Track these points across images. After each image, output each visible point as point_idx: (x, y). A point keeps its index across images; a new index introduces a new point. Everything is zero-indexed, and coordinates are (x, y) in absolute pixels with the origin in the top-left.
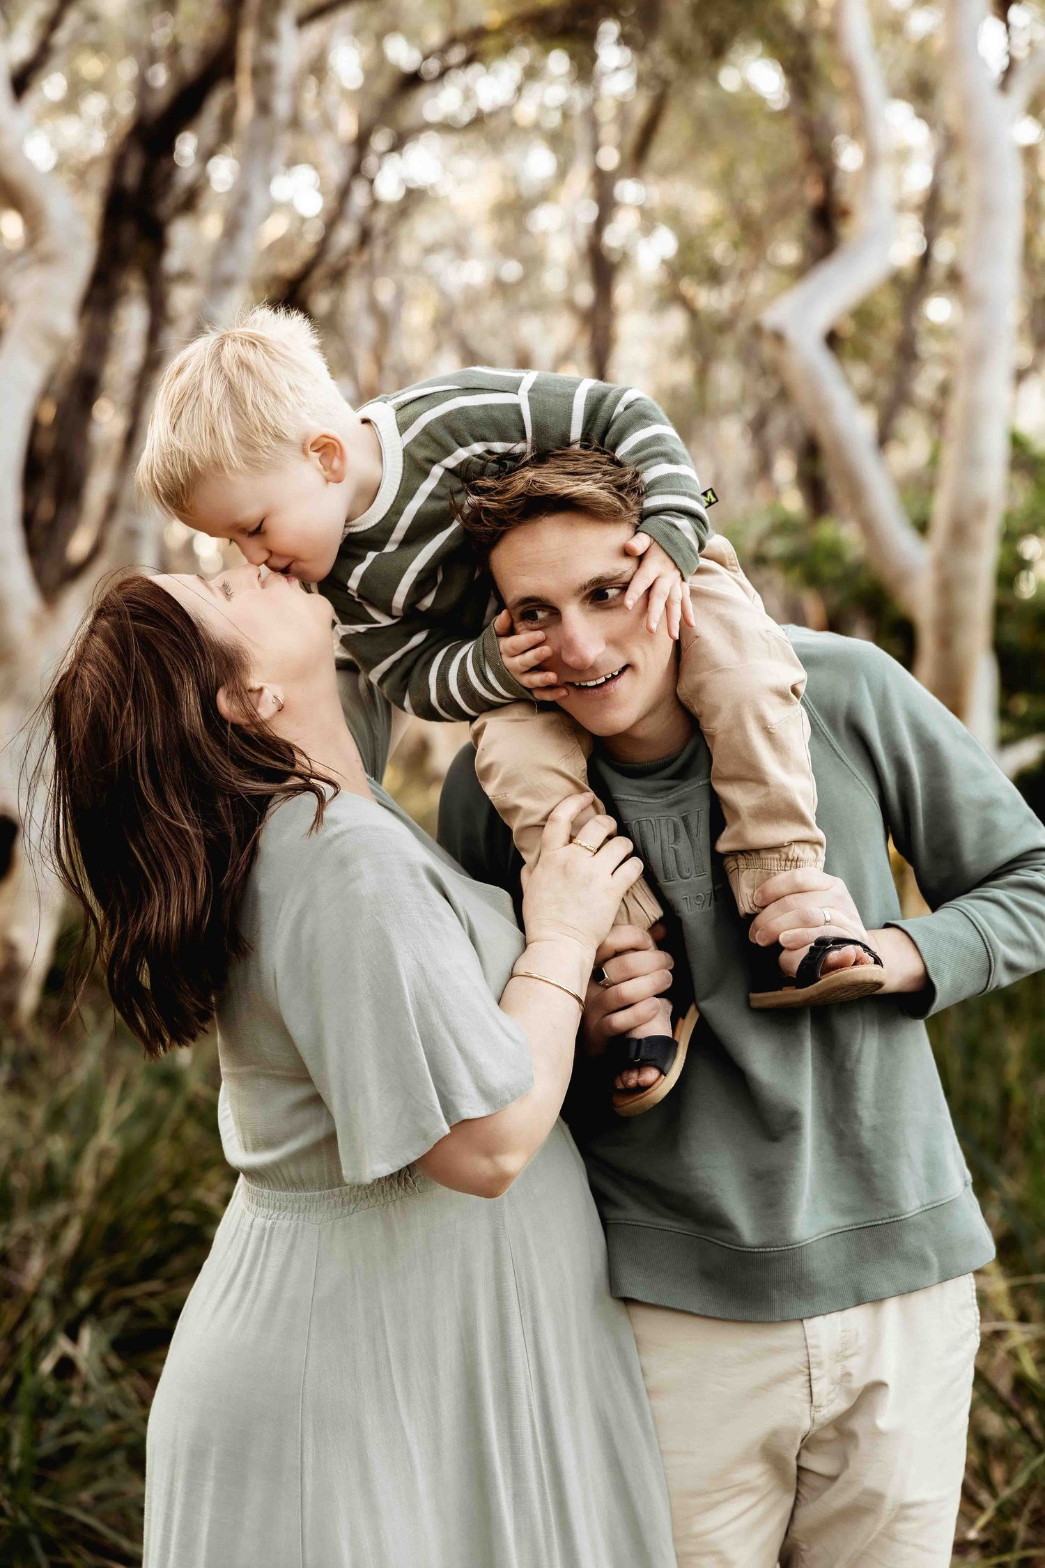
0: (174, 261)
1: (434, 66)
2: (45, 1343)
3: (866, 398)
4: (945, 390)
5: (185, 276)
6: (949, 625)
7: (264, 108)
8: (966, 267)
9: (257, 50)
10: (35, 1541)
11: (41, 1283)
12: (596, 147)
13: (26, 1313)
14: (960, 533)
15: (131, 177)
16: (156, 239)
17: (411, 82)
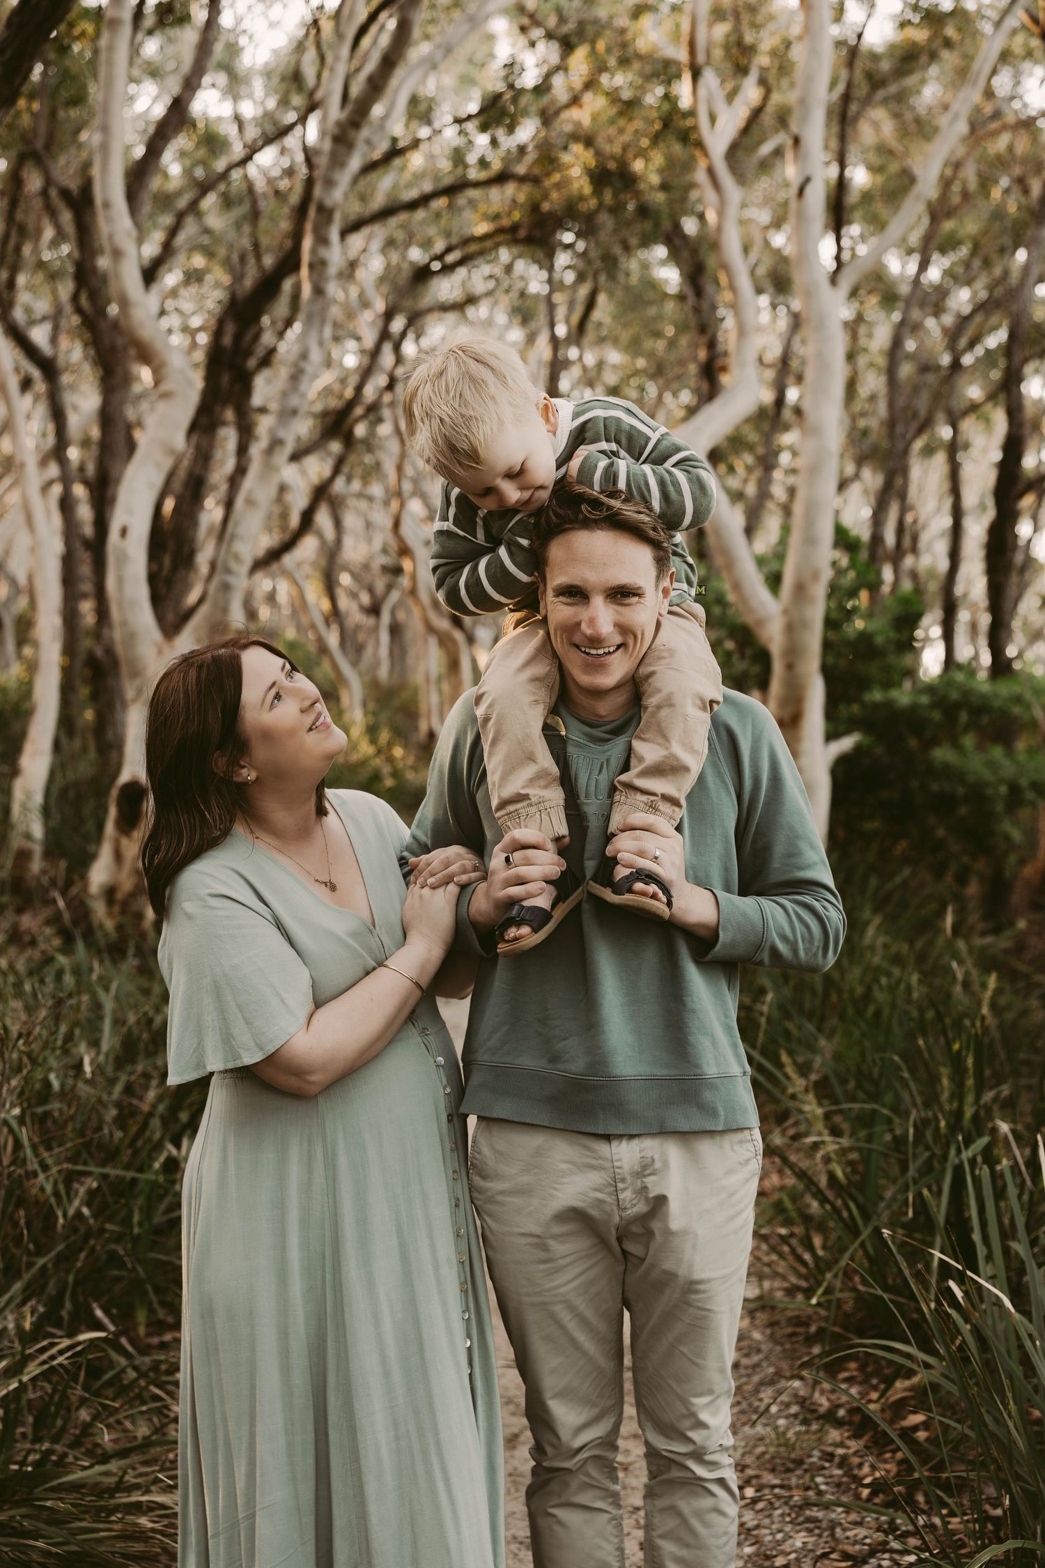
0: (257, 400)
1: (436, 266)
2: (158, 1147)
3: (736, 496)
4: (792, 491)
5: (263, 410)
6: (793, 653)
7: (318, 291)
8: (806, 406)
9: (314, 251)
10: (149, 1287)
11: (154, 1106)
12: (552, 325)
13: (145, 1125)
14: (800, 590)
15: (227, 340)
16: (244, 384)
17: (422, 275)
